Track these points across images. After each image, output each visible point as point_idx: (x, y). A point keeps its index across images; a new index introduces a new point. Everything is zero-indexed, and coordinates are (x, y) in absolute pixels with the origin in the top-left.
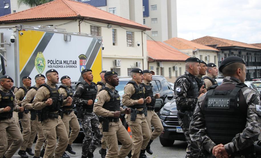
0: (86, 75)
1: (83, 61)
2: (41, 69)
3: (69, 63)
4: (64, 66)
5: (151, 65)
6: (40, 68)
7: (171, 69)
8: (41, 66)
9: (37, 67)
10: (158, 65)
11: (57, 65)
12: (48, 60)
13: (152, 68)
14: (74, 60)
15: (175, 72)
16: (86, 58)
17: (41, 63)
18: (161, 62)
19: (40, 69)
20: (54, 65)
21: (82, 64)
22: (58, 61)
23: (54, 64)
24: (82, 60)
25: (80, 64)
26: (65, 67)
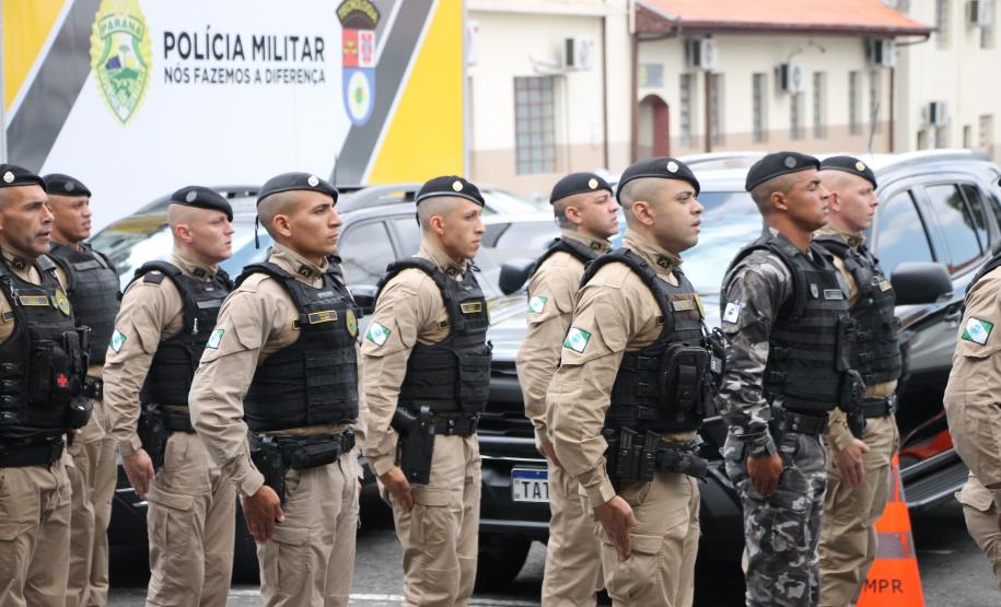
0: (786, 193)
1: (360, 42)
2: (128, 94)
3: (280, 52)
4: (252, 75)
5: (650, 55)
6: (119, 83)
7: (762, 80)
8: (127, 70)
9: (105, 75)
10: (693, 53)
11: (212, 63)
12: (168, 34)
13: (656, 73)
14: (306, 31)
15: (787, 100)
16: (374, 16)
17: (124, 48)
18: (709, 36)
19: (122, 92)
20: (199, 63)
21: (356, 56)
22: (219, 36)
23: (199, 57)
24: (352, 32)
25: (345, 56)
26: (258, 79)
